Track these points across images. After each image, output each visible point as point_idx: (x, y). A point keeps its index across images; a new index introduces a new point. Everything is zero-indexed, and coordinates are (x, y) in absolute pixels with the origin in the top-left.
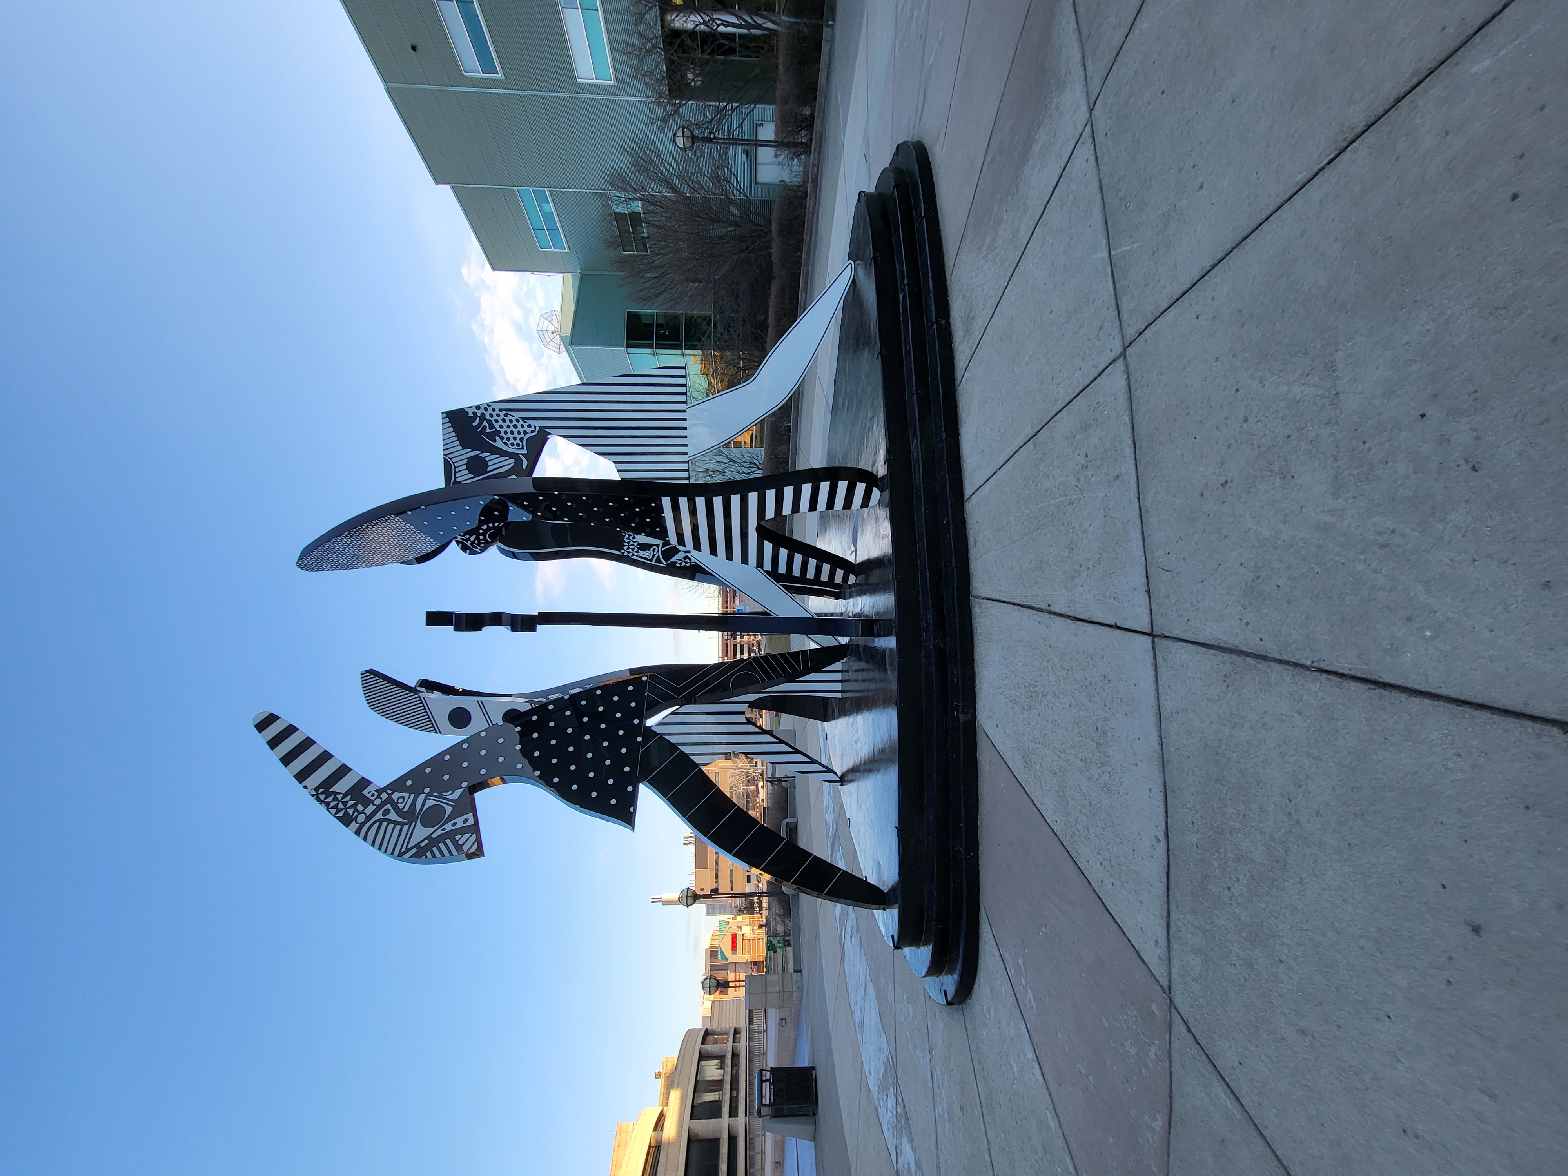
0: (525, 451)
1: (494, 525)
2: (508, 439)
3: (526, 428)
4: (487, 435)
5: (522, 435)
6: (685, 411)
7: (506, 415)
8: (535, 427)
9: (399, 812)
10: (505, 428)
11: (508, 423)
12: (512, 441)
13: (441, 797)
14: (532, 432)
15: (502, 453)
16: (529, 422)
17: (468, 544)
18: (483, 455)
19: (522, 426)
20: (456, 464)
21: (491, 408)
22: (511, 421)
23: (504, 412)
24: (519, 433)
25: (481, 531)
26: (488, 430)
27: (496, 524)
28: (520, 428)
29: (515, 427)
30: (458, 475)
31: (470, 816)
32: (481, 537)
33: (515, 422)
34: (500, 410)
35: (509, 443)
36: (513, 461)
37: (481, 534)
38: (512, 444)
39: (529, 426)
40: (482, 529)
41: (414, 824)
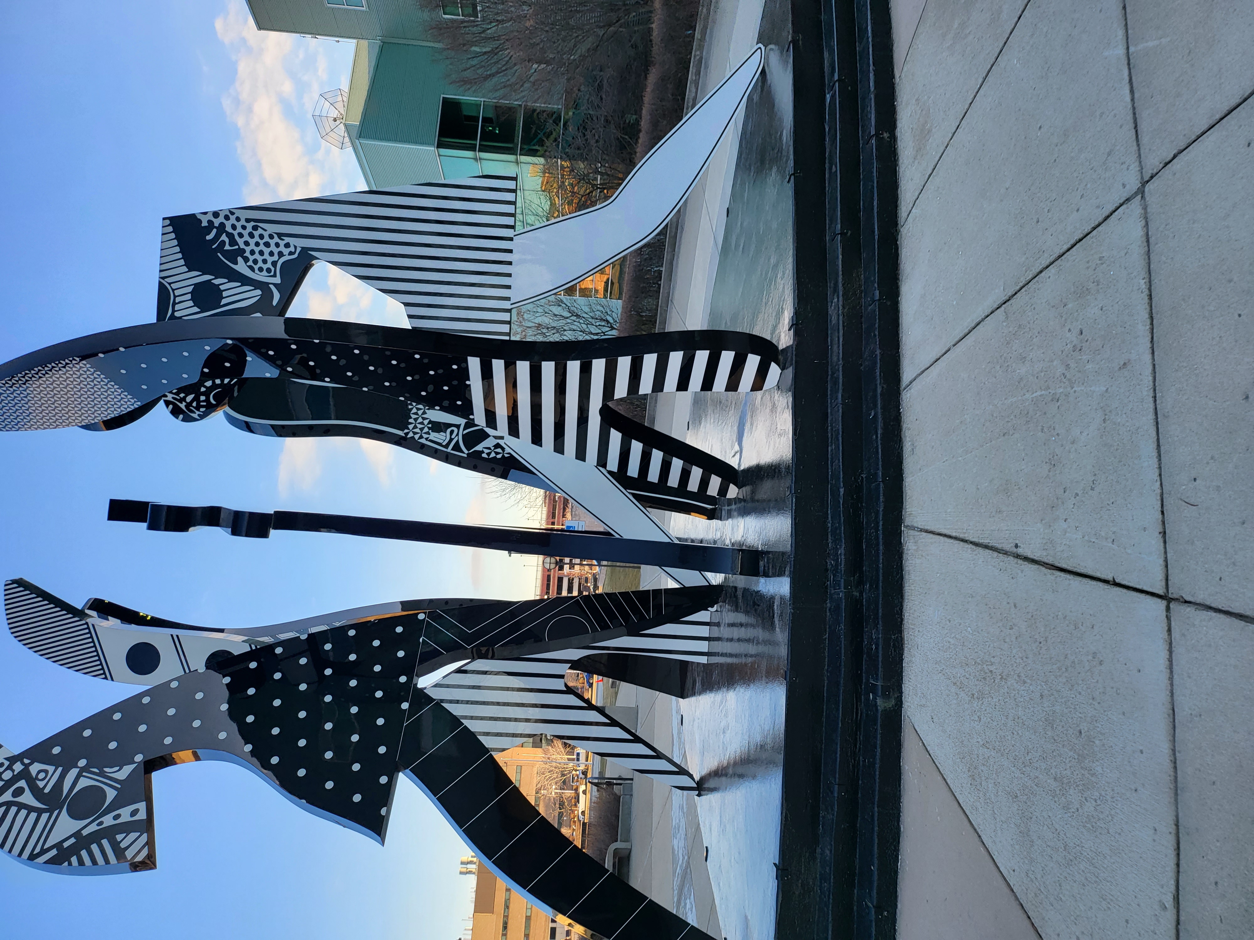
0: (278, 280)
1: (222, 381)
2: (255, 262)
3: (282, 248)
4: (226, 254)
5: (276, 257)
6: (511, 239)
7: (255, 228)
8: (295, 247)
9: (37, 793)
10: (252, 246)
11: (257, 238)
12: (260, 264)
13: (102, 774)
14: (291, 253)
15: (244, 280)
16: (287, 240)
17: (183, 406)
18: (217, 282)
19: (277, 245)
20: (177, 293)
21: (235, 216)
22: (261, 237)
23: (253, 224)
24: (271, 254)
25: (203, 389)
26: (227, 247)
27: (226, 381)
28: (273, 248)
29: (267, 245)
30: (177, 307)
31: (142, 806)
32: (203, 398)
33: (266, 239)
34: (248, 220)
35: (256, 267)
36: (259, 292)
37: (203, 394)
38: (261, 269)
39: (287, 245)
40: (205, 387)
41: (56, 812)
